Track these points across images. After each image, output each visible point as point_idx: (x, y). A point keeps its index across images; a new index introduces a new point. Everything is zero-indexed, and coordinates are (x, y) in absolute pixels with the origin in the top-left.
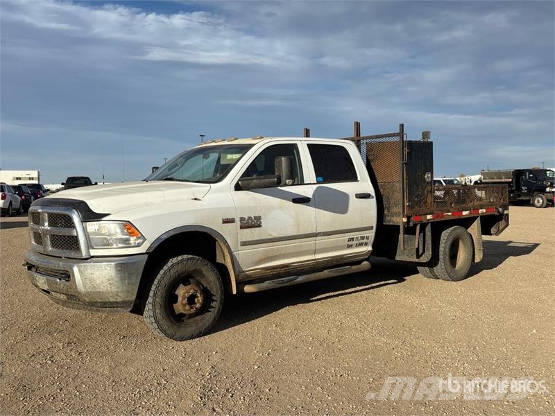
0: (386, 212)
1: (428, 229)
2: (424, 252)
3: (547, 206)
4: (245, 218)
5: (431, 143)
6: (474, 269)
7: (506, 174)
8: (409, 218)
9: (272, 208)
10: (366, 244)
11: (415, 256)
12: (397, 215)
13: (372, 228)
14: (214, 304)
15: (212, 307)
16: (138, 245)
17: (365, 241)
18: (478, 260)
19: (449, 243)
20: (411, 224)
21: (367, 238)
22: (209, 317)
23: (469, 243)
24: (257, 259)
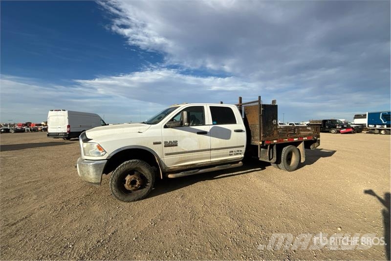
0: (252, 139)
1: (275, 147)
2: (272, 158)
3: (337, 133)
4: (167, 142)
5: (277, 106)
6: (300, 165)
7: (319, 121)
8: (263, 142)
9: (184, 137)
10: (240, 154)
11: (268, 159)
12: (257, 140)
13: (243, 146)
14: (148, 184)
15: (147, 186)
16: (102, 155)
17: (240, 152)
18: (302, 161)
19: (287, 153)
20: (265, 145)
21: (241, 151)
22: (145, 191)
23: (298, 153)
24: (175, 162)
